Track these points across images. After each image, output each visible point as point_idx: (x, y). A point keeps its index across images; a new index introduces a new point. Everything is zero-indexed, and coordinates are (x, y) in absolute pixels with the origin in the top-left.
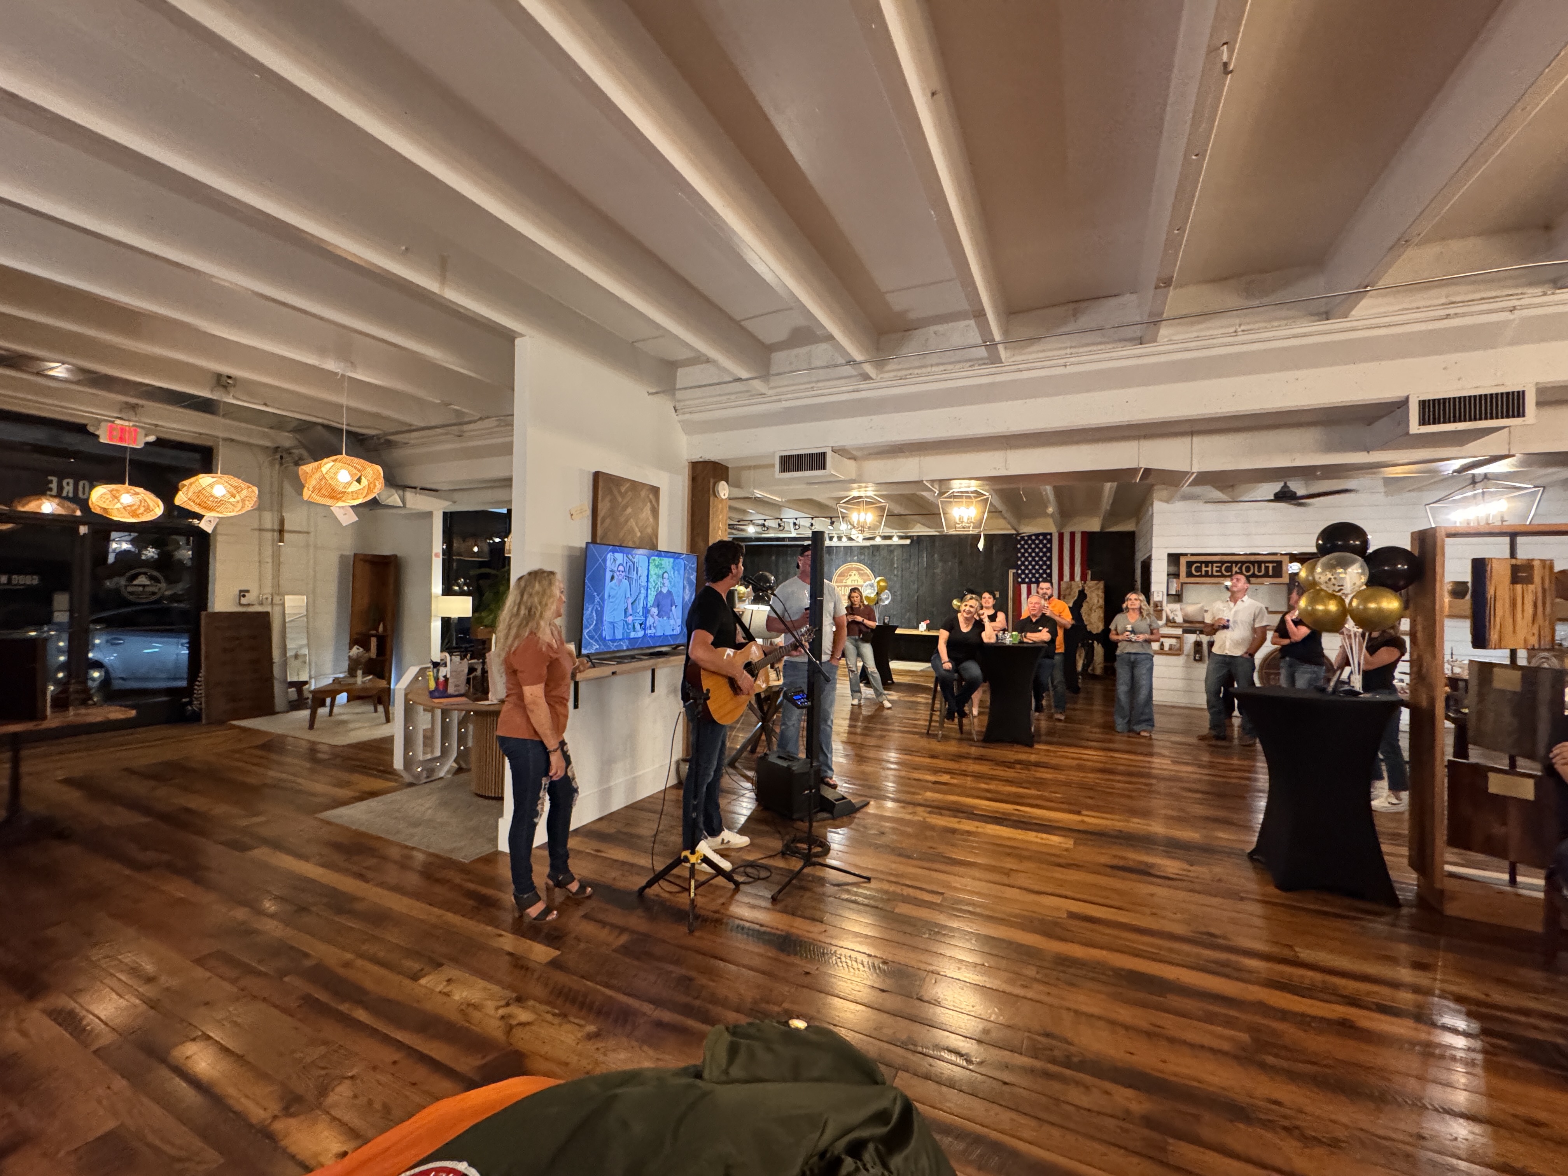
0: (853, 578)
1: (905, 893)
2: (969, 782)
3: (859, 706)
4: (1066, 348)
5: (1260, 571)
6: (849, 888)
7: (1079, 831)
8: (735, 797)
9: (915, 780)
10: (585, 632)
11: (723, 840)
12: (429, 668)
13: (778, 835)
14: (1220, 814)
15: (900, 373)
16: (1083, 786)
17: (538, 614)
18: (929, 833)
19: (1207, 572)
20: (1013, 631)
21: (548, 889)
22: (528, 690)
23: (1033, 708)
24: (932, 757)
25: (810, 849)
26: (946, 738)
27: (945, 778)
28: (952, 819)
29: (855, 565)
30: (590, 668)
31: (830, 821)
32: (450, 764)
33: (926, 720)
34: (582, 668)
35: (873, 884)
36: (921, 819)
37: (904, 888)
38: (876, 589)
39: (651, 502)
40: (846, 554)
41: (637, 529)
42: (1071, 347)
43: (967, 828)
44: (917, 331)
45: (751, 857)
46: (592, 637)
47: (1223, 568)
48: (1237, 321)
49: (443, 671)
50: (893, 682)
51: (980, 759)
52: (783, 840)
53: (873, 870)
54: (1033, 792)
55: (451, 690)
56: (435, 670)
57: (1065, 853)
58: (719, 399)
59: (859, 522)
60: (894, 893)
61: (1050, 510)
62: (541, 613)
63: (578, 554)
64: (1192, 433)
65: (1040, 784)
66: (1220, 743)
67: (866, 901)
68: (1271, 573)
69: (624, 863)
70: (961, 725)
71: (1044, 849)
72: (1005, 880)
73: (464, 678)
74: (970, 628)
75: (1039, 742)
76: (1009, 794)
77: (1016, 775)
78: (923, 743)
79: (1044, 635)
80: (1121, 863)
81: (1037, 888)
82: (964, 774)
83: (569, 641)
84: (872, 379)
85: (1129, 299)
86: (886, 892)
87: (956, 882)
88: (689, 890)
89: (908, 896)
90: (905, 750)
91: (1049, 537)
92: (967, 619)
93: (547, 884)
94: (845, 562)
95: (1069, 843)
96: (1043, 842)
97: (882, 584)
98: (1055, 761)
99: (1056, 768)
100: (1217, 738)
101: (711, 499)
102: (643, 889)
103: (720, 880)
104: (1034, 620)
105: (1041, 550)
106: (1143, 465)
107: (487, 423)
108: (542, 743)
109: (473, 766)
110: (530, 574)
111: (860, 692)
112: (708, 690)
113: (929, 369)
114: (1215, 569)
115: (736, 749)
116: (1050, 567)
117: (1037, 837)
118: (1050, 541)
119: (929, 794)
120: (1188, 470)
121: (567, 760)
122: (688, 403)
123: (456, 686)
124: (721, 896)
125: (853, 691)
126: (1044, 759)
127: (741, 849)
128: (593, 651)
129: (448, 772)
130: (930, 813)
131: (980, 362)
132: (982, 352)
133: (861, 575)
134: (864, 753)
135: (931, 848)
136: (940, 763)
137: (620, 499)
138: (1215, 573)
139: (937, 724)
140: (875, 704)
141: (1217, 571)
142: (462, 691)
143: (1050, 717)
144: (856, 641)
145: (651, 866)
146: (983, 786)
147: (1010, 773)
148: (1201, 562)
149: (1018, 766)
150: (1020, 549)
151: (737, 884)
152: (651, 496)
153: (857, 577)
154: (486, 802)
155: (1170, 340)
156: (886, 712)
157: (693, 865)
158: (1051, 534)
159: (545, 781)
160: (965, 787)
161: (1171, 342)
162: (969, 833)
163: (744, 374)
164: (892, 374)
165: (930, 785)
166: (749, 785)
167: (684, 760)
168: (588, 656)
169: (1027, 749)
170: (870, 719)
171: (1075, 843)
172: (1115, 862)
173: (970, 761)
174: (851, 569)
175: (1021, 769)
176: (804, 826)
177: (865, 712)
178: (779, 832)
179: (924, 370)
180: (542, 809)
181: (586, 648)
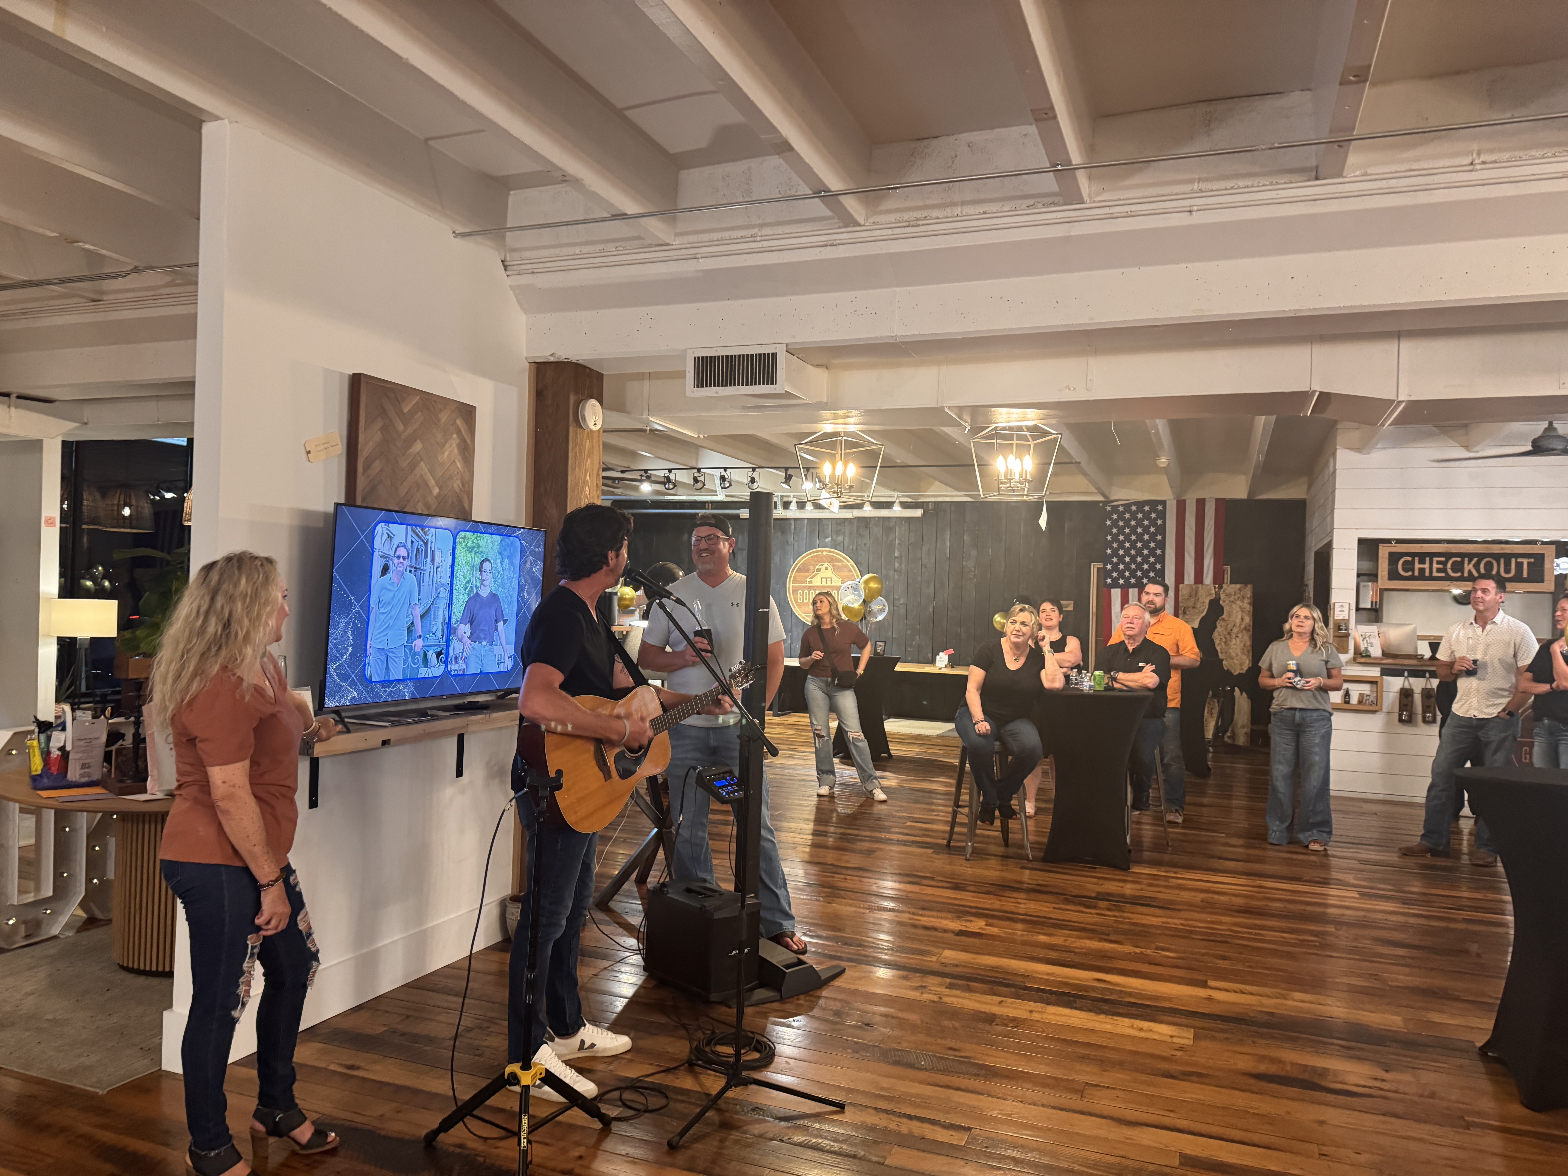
0: (824, 574)
1: (904, 1130)
2: (1019, 931)
3: (831, 796)
4: (1192, 181)
5: (1507, 571)
6: (806, 1122)
7: (1204, 1016)
8: (606, 964)
9: (926, 928)
10: (332, 668)
11: (583, 1042)
12: (32, 732)
13: (682, 1032)
14: (1438, 982)
15: (907, 216)
16: (1212, 938)
17: (241, 635)
18: (946, 1023)
19: (1422, 571)
20: (1096, 669)
21: (255, 1138)
22: (218, 774)
23: (1129, 803)
24: (957, 887)
25: (738, 1055)
26: (979, 854)
27: (977, 925)
28: (989, 998)
29: (826, 551)
30: (340, 733)
31: (776, 1005)
32: (73, 910)
33: (946, 822)
34: (323, 732)
35: (849, 1115)
36: (935, 998)
37: (904, 1120)
38: (863, 594)
39: (459, 432)
40: (812, 532)
41: (432, 482)
42: (1199, 180)
43: (1013, 1013)
44: (935, 142)
45: (632, 1073)
46: (345, 677)
47: (1449, 566)
48: (1475, 147)
49: (58, 739)
50: (890, 756)
51: (1036, 891)
52: (690, 1040)
53: (849, 1091)
54: (1128, 949)
55: (74, 773)
56: (43, 737)
57: (1179, 1053)
58: (586, 249)
59: (833, 476)
60: (885, 1131)
61: (1163, 461)
62: (248, 632)
63: (321, 524)
64: (1399, 335)
65: (1139, 934)
66: (1441, 862)
67: (836, 1146)
68: (1525, 575)
69: (400, 1088)
70: (1005, 830)
71: (1142, 1048)
72: (1080, 1104)
73: (98, 753)
74: (1022, 660)
75: (1139, 862)
76: (1088, 953)
77: (1098, 919)
78: (941, 863)
79: (1147, 677)
80: (1273, 1069)
81: (1130, 1115)
82: (1009, 917)
83: (300, 684)
84: (859, 225)
85: (1296, 98)
86: (873, 1129)
87: (994, 1108)
88: (518, 1134)
89: (911, 1135)
90: (909, 876)
91: (1160, 508)
92: (1016, 646)
93: (253, 1129)
94: (810, 547)
95: (1184, 1036)
96: (1142, 1034)
97: (873, 585)
98: (1164, 895)
99: (1166, 906)
100: (1434, 853)
101: (571, 430)
102: (435, 1133)
103: (577, 1116)
104: (1130, 648)
105: (1146, 530)
106: (1318, 387)
107: (150, 279)
108: (247, 870)
109: (116, 914)
110: (229, 559)
111: (832, 772)
112: (559, 773)
113: (958, 210)
114: (1435, 566)
115: (608, 876)
116: (1161, 559)
117: (1132, 1027)
118: (1162, 515)
119: (949, 955)
120: (1393, 397)
121: (296, 901)
122: (528, 254)
123: (84, 766)
124: (578, 1144)
125: (820, 771)
126: (1149, 892)
127: (615, 1057)
128: (347, 703)
129: (67, 926)
130: (951, 986)
131: (1045, 200)
132: (1049, 183)
133: (836, 569)
134: (838, 880)
135: (951, 1049)
136: (967, 898)
137: (400, 427)
138: (1435, 574)
139: (965, 830)
140: (859, 794)
141: (1438, 570)
142: (96, 776)
143: (1159, 819)
144: (828, 684)
145: (451, 1093)
146: (1043, 938)
147: (1089, 917)
148: (1413, 555)
149: (1102, 904)
150: (1111, 527)
151: (606, 1122)
152: (459, 422)
153: (829, 573)
154: (142, 980)
155: (1365, 174)
156: (878, 808)
157: (526, 1088)
158: (1163, 503)
159: (253, 941)
160: (1013, 942)
161: (1367, 177)
162: (1016, 1021)
163: (630, 207)
164: (892, 217)
165: (951, 936)
166: (632, 942)
167: (514, 899)
168: (337, 711)
169: (1120, 875)
170: (851, 820)
171: (1196, 1037)
172: (1262, 1068)
173: (1022, 895)
174: (820, 560)
175: (1109, 909)
176: (727, 1013)
177: (843, 808)
178: (684, 1026)
179: (948, 212)
180: (247, 992)
181: (333, 696)
